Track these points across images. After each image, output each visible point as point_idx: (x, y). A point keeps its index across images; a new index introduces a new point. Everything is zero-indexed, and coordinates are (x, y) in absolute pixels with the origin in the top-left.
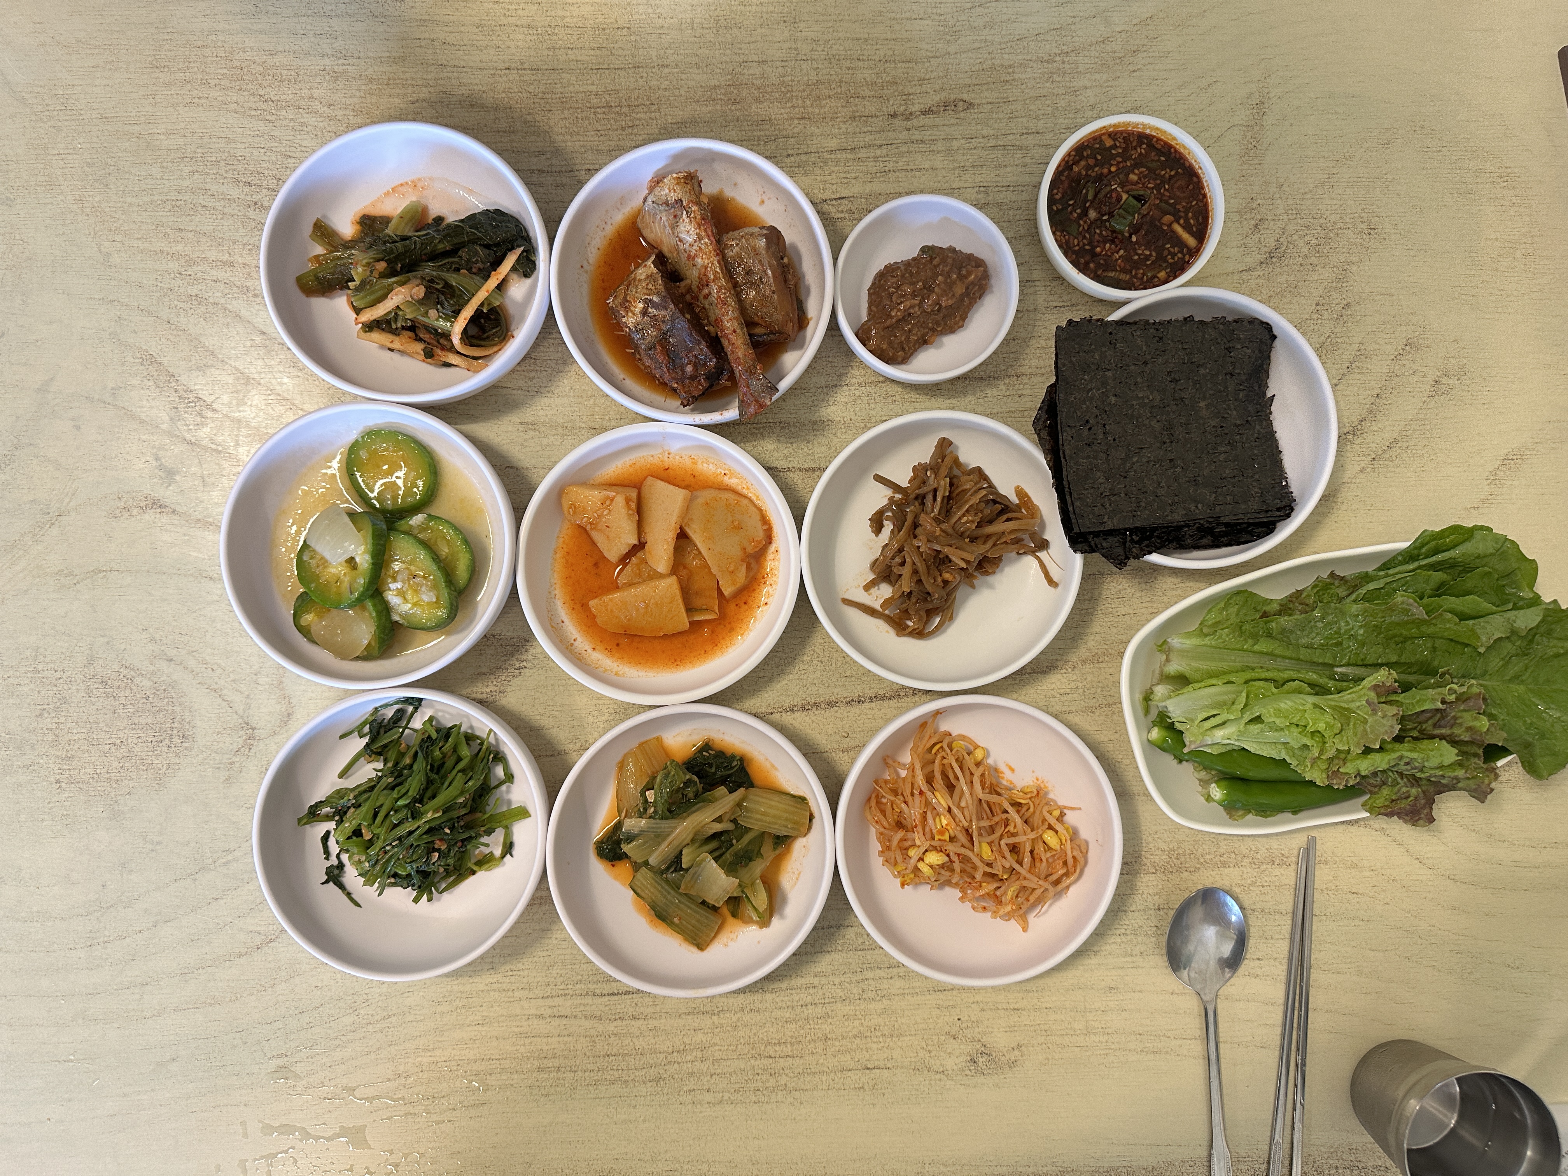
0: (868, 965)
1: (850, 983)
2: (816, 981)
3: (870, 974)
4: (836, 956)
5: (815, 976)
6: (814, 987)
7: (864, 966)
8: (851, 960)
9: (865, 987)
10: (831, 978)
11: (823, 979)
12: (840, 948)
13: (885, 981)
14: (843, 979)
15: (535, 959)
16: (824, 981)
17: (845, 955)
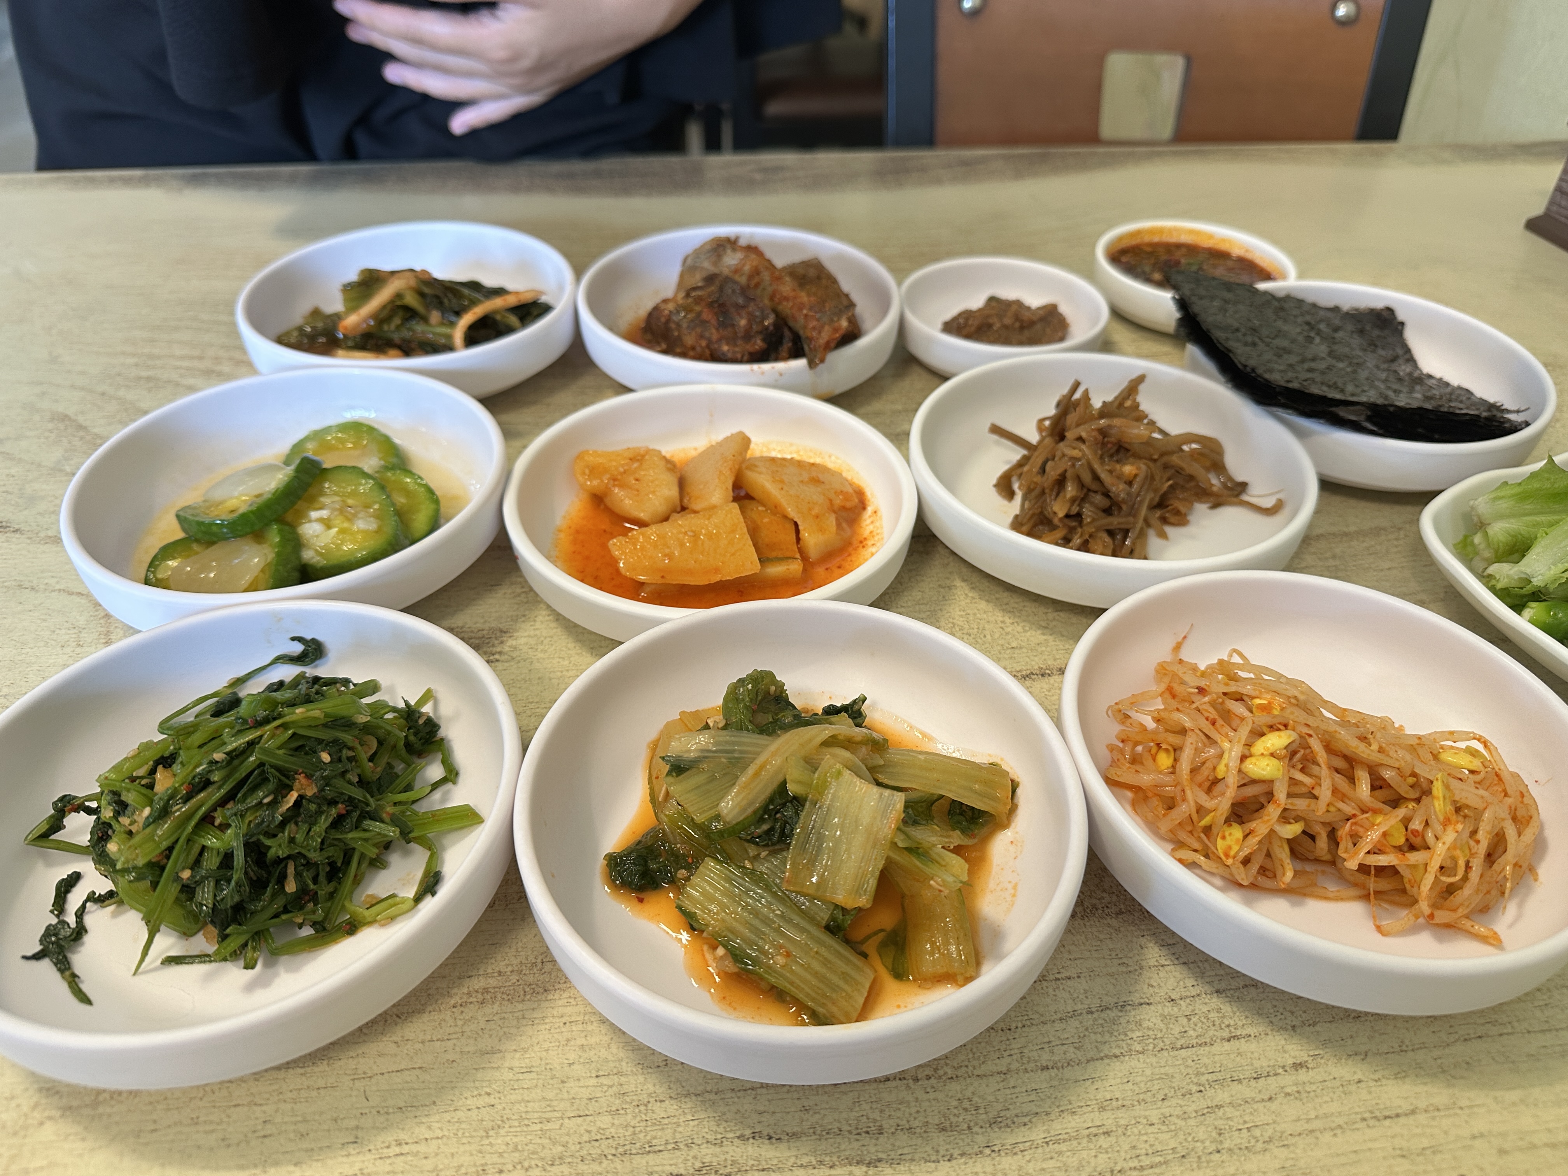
0: (1211, 1077)
1: (1185, 1116)
2: (1108, 1119)
3: (1222, 1096)
4: (1134, 1063)
5: (1102, 1109)
6: (1107, 1133)
7: (1203, 1079)
8: (1170, 1071)
9: (1220, 1123)
10: (1139, 1110)
11: (1120, 1113)
12: (1139, 1048)
13: (1260, 1106)
14: (1167, 1111)
15: (460, 1114)
16: (1124, 1117)
17: (1154, 1060)
